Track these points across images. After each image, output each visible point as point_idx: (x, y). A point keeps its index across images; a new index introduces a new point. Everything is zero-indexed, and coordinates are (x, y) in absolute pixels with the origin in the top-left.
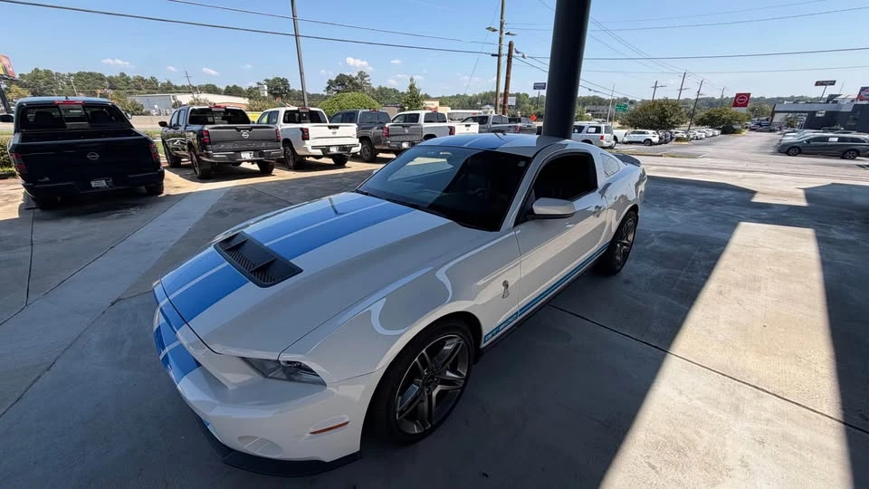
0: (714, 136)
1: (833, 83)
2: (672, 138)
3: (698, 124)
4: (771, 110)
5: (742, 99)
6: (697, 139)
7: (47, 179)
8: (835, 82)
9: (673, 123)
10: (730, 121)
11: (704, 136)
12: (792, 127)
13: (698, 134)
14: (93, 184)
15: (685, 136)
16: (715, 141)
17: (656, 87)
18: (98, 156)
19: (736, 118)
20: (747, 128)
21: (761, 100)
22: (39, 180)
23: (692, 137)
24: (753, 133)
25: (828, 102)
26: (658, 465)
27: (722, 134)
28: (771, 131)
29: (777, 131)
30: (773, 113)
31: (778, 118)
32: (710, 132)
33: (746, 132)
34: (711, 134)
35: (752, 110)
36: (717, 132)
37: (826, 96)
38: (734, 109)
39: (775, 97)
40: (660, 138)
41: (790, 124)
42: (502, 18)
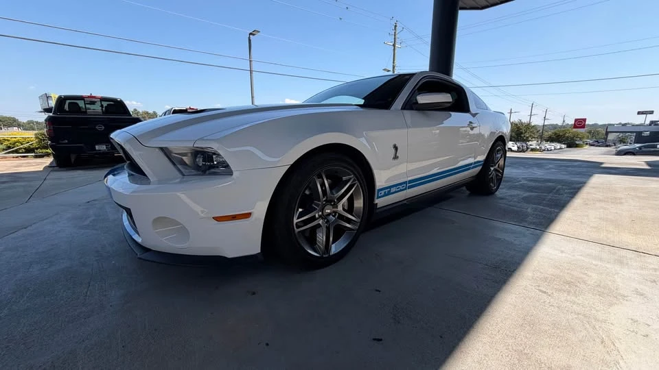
0: (561, 148)
1: (652, 112)
2: (528, 148)
3: (547, 141)
4: (604, 132)
5: (580, 123)
6: (548, 150)
7: (66, 141)
8: (653, 111)
9: (528, 137)
10: (572, 139)
11: (553, 148)
12: (624, 143)
13: (548, 147)
14: (97, 147)
15: (538, 147)
16: (563, 151)
17: (511, 113)
18: (103, 128)
19: (576, 136)
20: (587, 144)
21: (595, 125)
22: (61, 142)
23: (543, 148)
24: (592, 147)
25: (650, 125)
26: (549, 292)
27: (567, 147)
28: (607, 146)
29: (612, 146)
30: (607, 133)
31: (611, 137)
32: (558, 146)
33: (587, 147)
34: (559, 147)
35: (590, 132)
36: (563, 146)
37: (648, 122)
38: (574, 130)
39: (607, 123)
40: (518, 148)
41: (622, 141)
42: (394, 63)
